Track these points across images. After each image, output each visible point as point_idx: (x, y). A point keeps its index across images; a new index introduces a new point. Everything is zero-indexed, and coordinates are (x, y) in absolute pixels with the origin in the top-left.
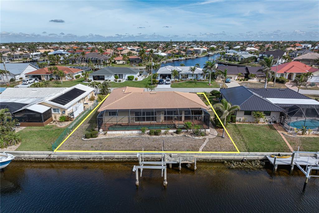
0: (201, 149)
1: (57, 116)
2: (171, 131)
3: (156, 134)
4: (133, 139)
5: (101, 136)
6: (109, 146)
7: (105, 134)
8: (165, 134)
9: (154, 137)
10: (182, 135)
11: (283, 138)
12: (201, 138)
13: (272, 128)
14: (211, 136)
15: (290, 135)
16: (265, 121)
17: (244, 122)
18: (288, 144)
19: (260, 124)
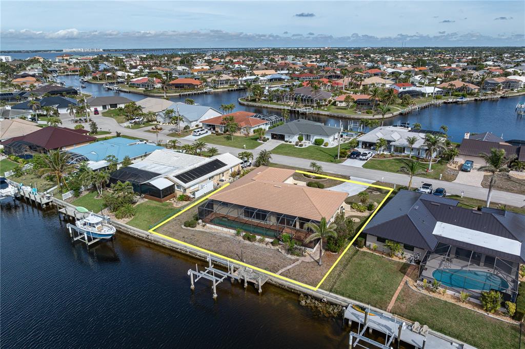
0: (280, 272)
1: (179, 192)
2: (267, 240)
3: (249, 239)
4: (224, 239)
5: (199, 228)
6: (197, 241)
7: (204, 226)
8: (261, 241)
9: (247, 242)
10: (277, 247)
11: (400, 288)
12: (294, 257)
13: (404, 269)
14: (308, 259)
15: (414, 288)
16: (403, 257)
17: (375, 250)
18: (394, 298)
19: (395, 259)
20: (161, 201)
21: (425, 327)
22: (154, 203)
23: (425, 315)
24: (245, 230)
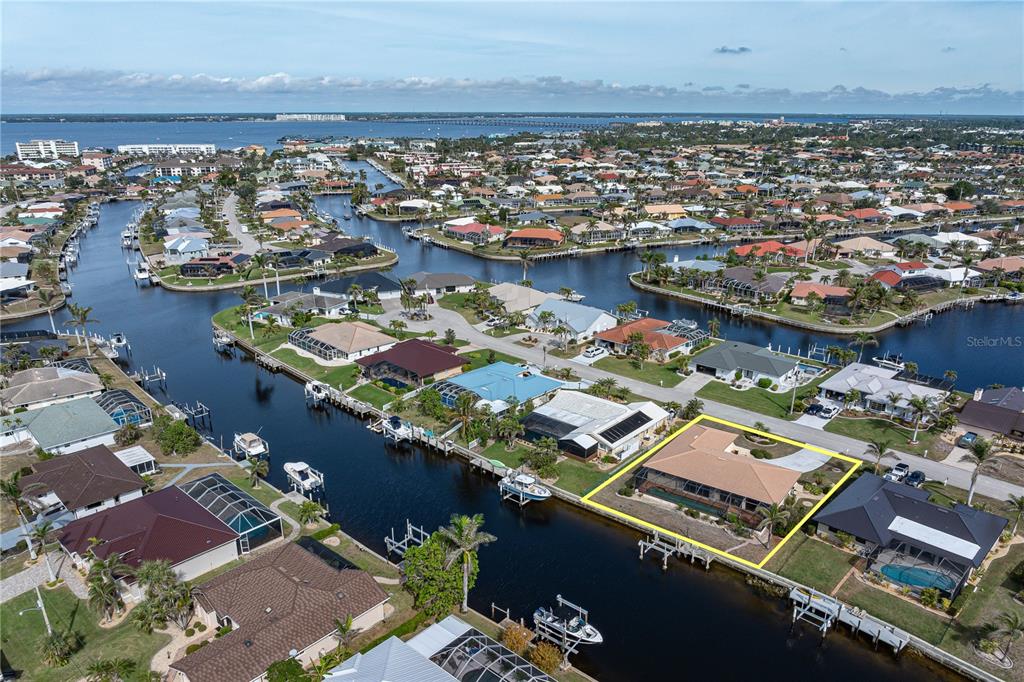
0: (728, 551)
1: (602, 452)
2: (712, 518)
3: (692, 515)
4: (666, 513)
5: (635, 497)
6: (636, 512)
7: (640, 496)
8: (705, 518)
9: (690, 518)
10: (723, 527)
11: (845, 578)
12: (740, 539)
13: (853, 561)
14: (755, 542)
15: (860, 579)
16: (855, 549)
17: (826, 539)
18: (839, 586)
19: (845, 550)
20: (584, 462)
21: (864, 611)
22: (576, 463)
23: (866, 602)
24: (687, 506)
